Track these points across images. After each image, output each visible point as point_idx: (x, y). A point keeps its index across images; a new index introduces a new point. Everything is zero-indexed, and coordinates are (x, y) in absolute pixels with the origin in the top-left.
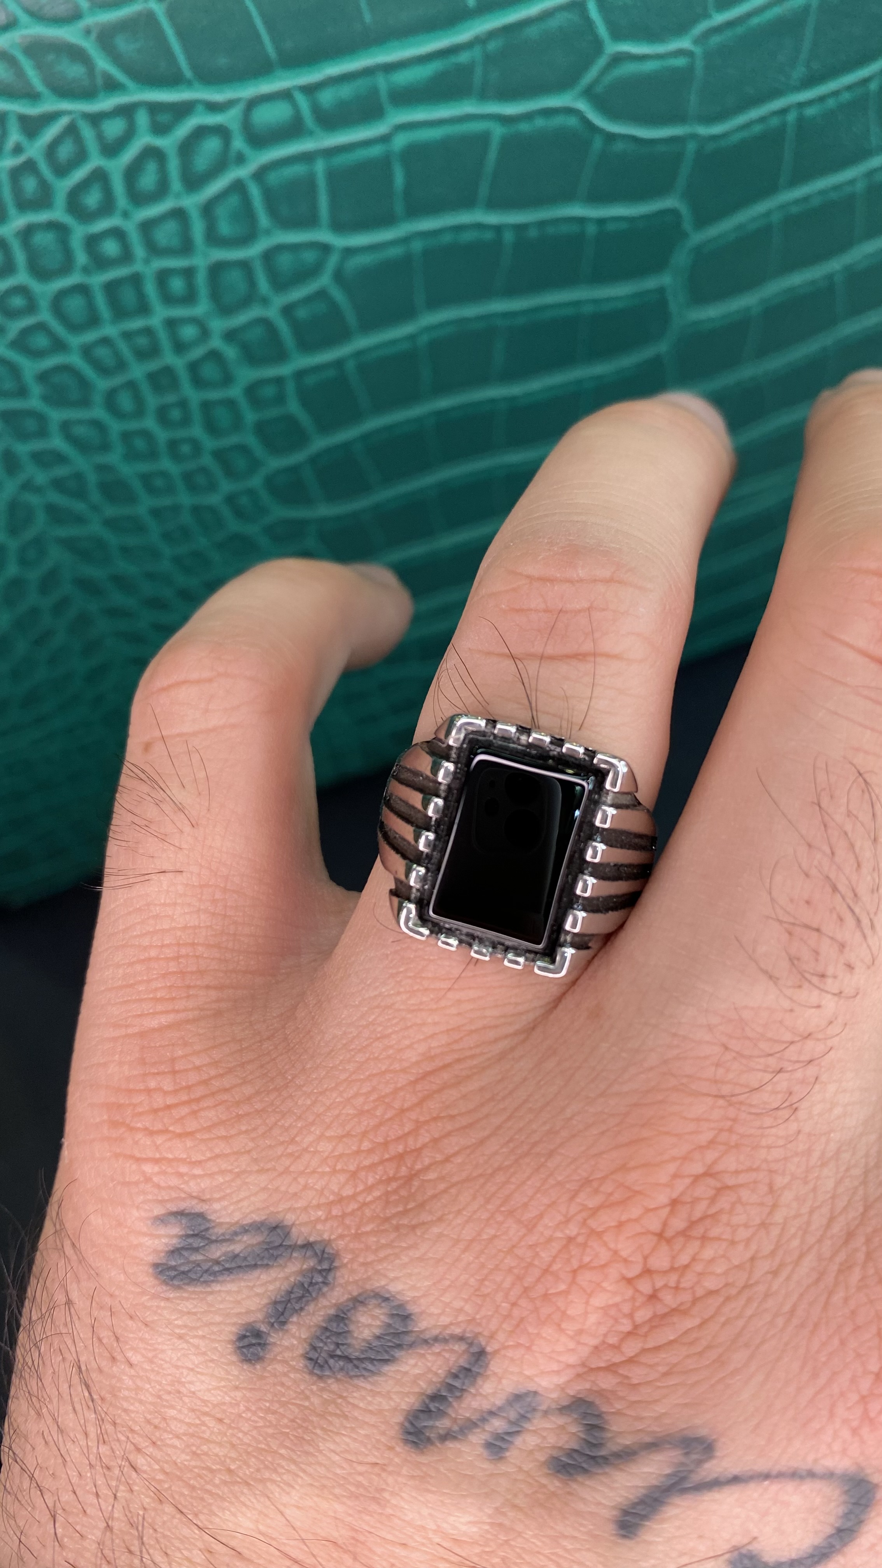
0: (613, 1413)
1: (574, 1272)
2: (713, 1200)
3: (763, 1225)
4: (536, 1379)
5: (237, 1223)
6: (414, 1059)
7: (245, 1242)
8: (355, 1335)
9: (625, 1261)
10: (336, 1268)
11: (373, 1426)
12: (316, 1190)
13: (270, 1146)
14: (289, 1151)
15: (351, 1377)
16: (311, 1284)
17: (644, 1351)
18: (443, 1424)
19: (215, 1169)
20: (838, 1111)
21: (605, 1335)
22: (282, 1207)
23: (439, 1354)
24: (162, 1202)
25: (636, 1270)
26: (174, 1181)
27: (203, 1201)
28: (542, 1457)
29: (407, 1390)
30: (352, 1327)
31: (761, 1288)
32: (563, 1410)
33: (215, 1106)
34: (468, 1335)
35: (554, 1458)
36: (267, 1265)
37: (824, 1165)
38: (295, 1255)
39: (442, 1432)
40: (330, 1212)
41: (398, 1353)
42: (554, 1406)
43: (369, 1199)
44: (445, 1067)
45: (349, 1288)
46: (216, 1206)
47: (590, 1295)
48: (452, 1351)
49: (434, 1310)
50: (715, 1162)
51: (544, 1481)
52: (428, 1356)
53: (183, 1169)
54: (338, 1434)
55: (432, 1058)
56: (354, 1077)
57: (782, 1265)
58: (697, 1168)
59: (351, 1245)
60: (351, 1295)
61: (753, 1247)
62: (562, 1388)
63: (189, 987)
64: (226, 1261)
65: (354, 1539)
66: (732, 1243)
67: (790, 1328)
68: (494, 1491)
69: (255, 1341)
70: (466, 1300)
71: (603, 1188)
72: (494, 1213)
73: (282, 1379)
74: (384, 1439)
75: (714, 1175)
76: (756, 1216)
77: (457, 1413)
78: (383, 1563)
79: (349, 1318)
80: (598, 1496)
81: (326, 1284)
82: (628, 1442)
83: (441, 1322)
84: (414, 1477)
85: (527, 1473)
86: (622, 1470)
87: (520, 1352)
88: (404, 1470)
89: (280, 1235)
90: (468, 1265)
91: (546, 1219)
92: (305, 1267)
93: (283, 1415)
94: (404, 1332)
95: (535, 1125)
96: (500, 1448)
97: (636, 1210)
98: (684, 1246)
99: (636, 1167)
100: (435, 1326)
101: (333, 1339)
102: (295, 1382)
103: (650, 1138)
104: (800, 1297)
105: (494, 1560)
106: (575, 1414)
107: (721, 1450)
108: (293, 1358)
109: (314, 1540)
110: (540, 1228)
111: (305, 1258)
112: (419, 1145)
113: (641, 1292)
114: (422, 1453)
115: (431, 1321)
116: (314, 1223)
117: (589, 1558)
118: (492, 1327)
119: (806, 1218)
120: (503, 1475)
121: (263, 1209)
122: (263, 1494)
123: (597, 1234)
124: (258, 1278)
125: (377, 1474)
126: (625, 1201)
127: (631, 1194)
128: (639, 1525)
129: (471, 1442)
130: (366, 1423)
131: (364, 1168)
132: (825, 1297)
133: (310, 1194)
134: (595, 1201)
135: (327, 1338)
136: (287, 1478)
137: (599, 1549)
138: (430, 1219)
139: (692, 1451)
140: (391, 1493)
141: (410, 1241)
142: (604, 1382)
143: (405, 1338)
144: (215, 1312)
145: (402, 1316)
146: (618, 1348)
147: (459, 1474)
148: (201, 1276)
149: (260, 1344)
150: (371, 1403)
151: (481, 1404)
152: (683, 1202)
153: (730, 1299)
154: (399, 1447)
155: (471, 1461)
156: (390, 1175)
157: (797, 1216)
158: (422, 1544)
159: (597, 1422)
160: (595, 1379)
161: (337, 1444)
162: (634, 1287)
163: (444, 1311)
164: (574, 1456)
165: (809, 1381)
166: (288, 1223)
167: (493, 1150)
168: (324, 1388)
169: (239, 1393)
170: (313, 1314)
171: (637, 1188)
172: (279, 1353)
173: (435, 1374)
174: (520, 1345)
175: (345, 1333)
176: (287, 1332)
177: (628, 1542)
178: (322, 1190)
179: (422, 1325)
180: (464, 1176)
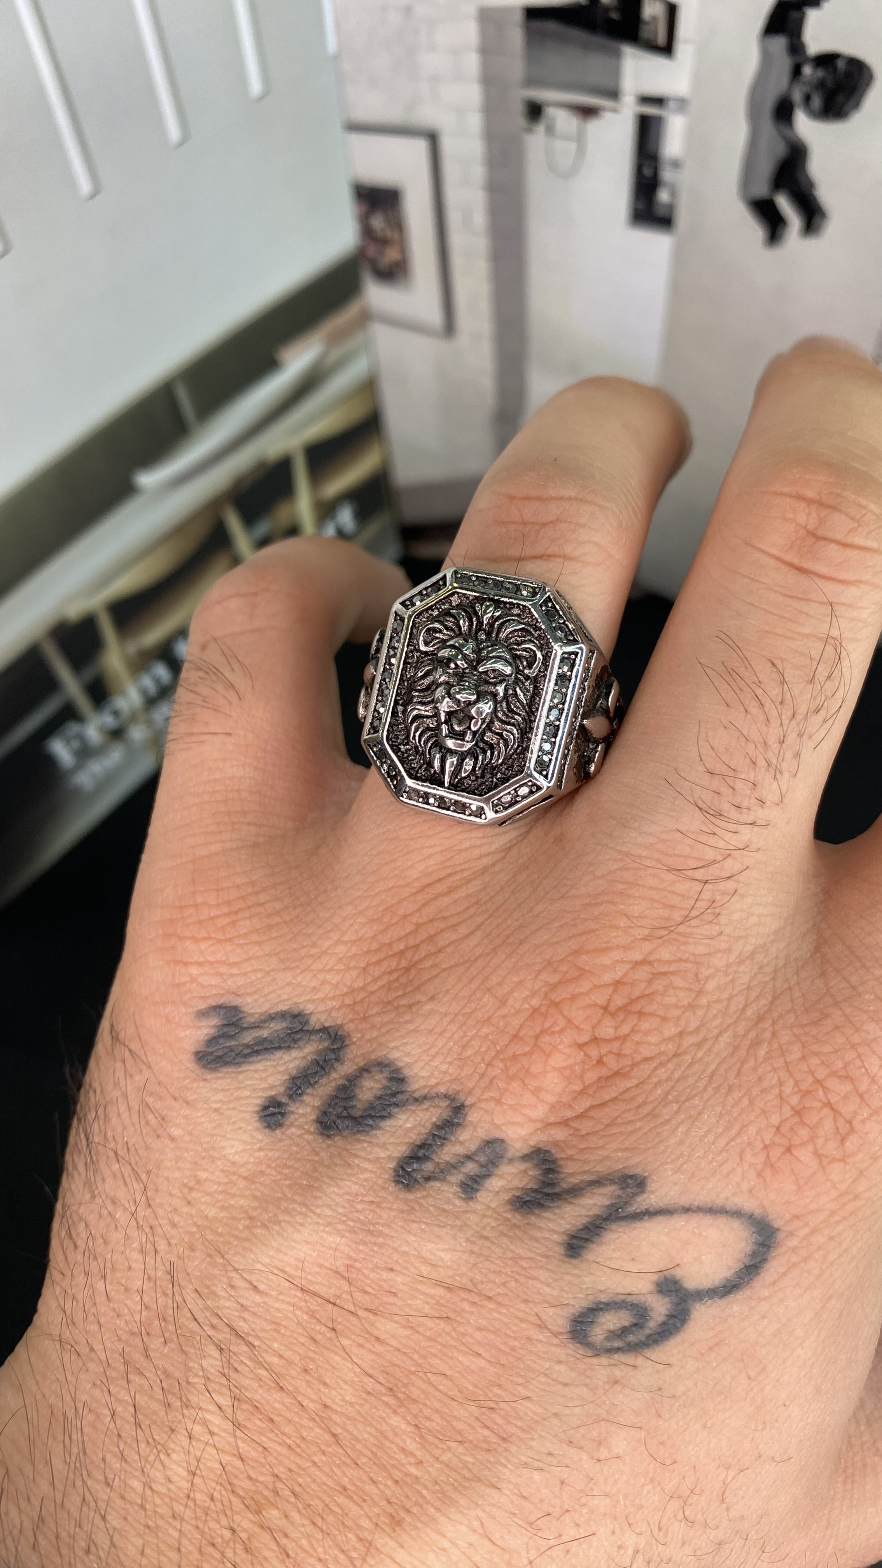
0: (567, 1159)
1: (537, 1037)
2: (650, 982)
3: (690, 1005)
4: (503, 1128)
5: (266, 1012)
6: (415, 876)
7: (271, 1028)
8: (360, 1097)
9: (577, 1027)
10: (346, 1046)
11: (371, 1172)
12: (332, 984)
13: (296, 950)
14: (311, 953)
15: (355, 1134)
16: (325, 1061)
17: (592, 1107)
18: (428, 1167)
19: (250, 969)
20: (753, 920)
21: (560, 1095)
22: (302, 999)
23: (427, 1109)
24: (203, 998)
25: (584, 1038)
26: (214, 981)
27: (238, 995)
28: (507, 1197)
29: (399, 1141)
30: (357, 1091)
31: (688, 1058)
32: (526, 1158)
33: (250, 917)
34: (450, 1093)
35: (518, 1197)
36: (289, 1047)
37: (741, 962)
38: (313, 1037)
39: (426, 1174)
40: (343, 1000)
41: (394, 1110)
42: (518, 1154)
43: (375, 988)
45: (357, 1060)
46: (248, 1000)
47: (548, 1056)
48: (438, 1106)
49: (423, 1073)
50: (651, 953)
51: (509, 1216)
52: (418, 1112)
53: (224, 970)
54: (342, 1179)
56: (365, 894)
57: (705, 1040)
58: (638, 957)
59: (359, 1026)
61: (683, 1023)
62: (524, 1139)
63: (234, 823)
64: (256, 1044)
65: (351, 1266)
66: (664, 1019)
67: (710, 1089)
68: (466, 1225)
69: (276, 1110)
70: (451, 1063)
71: (561, 968)
72: (475, 991)
73: (298, 1140)
74: (380, 1181)
75: (650, 963)
76: (685, 998)
77: (440, 1158)
78: (373, 1285)
79: (355, 1085)
80: (551, 1225)
81: (337, 1060)
82: (577, 1181)
83: (430, 1084)
84: (402, 1211)
85: (494, 1210)
86: (571, 1203)
87: (492, 1104)
88: (395, 1206)
89: (301, 1023)
90: (453, 1034)
91: (516, 994)
92: (321, 1047)
93: (298, 1169)
94: (398, 1092)
95: (509, 922)
96: (472, 1189)
97: (585, 986)
98: (624, 1020)
99: (587, 952)
100: (424, 1087)
101: (341, 1104)
102: (309, 1143)
103: (597, 930)
104: (718, 1065)
105: (464, 1281)
106: (535, 1162)
107: (651, 1186)
108: (307, 1123)
109: (318, 1270)
110: (511, 1002)
111: (321, 1040)
112: (417, 942)
113: (589, 1057)
114: (409, 1191)
115: (422, 1083)
116: (329, 1011)
117: (543, 1275)
118: (470, 1085)
119: (725, 1003)
120: (475, 1212)
121: (287, 1000)
122: (278, 1233)
123: (556, 1005)
124: (281, 1058)
125: (373, 1211)
126: (577, 978)
127: (582, 973)
128: (583, 1247)
129: (449, 1182)
130: (366, 1170)
131: (371, 964)
132: (738, 1065)
133: (327, 988)
134: (554, 978)
135: (336, 1104)
136: (299, 1219)
137: (550, 1267)
138: (424, 999)
139: (627, 1186)
140: (384, 1225)
141: (407, 1017)
142: (560, 1134)
143: (400, 1097)
144: (245, 1088)
145: (397, 1079)
146: (570, 1106)
147: (438, 1208)
148: (234, 1058)
149: (280, 1113)
150: (370, 1153)
151: (459, 1150)
152: (624, 984)
153: (662, 1064)
154: (392, 1187)
155: (449, 1198)
156: (393, 968)
157: (718, 1001)
158: (406, 1268)
159: (552, 1166)
160: (552, 1132)
161: (341, 1188)
162: (584, 1052)
163: (432, 1073)
164: (533, 1195)
165: (723, 1131)
166: (307, 1012)
167: (476, 942)
168: (331, 1145)
169: (262, 1154)
170: (325, 1086)
171: (587, 968)
172: (296, 1120)
173: (423, 1126)
174: (492, 1098)
175: (350, 1098)
176: (302, 1101)
177: (574, 1261)
178: (338, 984)
179: (415, 1086)
180: (452, 963)
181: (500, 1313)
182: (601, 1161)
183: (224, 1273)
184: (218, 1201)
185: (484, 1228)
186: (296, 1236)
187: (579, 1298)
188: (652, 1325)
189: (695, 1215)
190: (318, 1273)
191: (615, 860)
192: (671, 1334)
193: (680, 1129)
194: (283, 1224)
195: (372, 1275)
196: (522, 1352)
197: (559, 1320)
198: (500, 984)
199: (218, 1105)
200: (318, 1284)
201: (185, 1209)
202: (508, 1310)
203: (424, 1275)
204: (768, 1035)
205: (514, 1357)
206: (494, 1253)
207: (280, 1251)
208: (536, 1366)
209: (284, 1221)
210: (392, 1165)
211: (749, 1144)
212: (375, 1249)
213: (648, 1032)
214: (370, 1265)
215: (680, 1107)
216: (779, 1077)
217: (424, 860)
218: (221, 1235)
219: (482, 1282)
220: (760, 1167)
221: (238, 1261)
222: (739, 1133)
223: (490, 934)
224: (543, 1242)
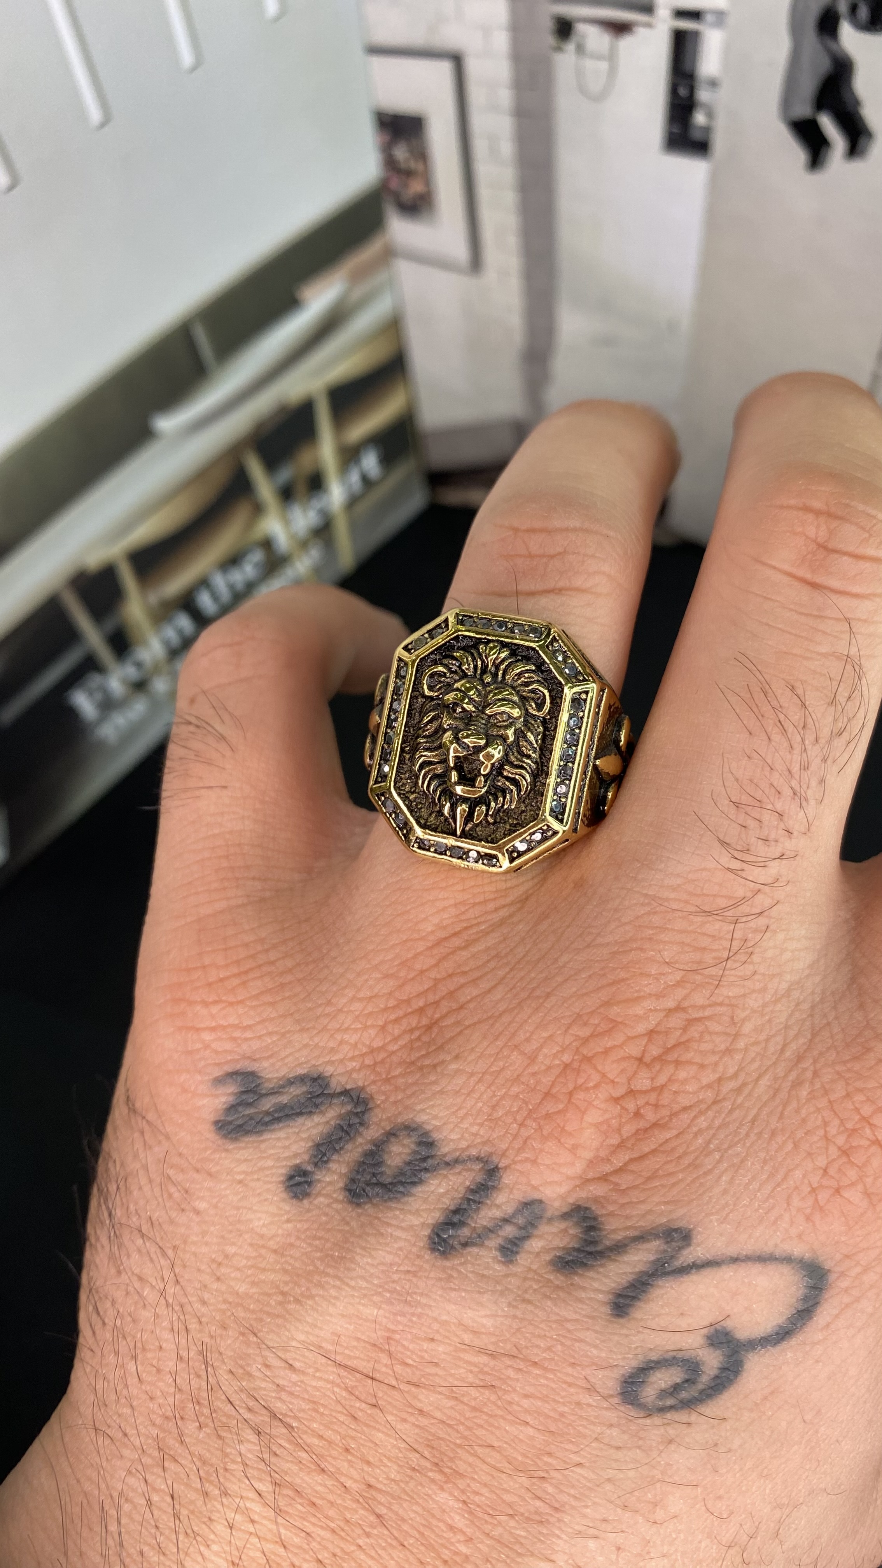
0: (608, 1215)
1: (571, 1094)
2: (685, 1029)
3: (727, 1050)
4: (541, 1188)
5: (284, 1076)
6: (430, 929)
7: (291, 1093)
8: (389, 1163)
9: (613, 1082)
10: (370, 1109)
11: (406, 1240)
12: (350, 1044)
13: (310, 1009)
14: (327, 1011)
15: (385, 1201)
16: (350, 1125)
17: (632, 1160)
18: (465, 1232)
19: (264, 1032)
20: (788, 955)
21: (598, 1150)
22: (320, 1061)
23: (459, 1173)
24: (218, 1064)
25: (620, 1091)
26: (228, 1046)
27: (254, 1060)
28: (548, 1257)
29: (433, 1206)
30: (386, 1157)
31: (728, 1105)
32: (565, 1216)
33: (262, 976)
34: (483, 1155)
35: (559, 1257)
36: (311, 1112)
37: (777, 1001)
38: (335, 1101)
39: (463, 1240)
40: (363, 1061)
41: (425, 1176)
42: (557, 1213)
43: (396, 1047)
44: (455, 934)
45: (383, 1124)
46: (265, 1064)
47: (584, 1113)
48: (471, 1170)
49: (454, 1136)
50: (684, 999)
51: (551, 1277)
52: (450, 1177)
53: (237, 1034)
54: (375, 1249)
55: (445, 928)
56: (379, 948)
57: (744, 1084)
58: (670, 1004)
59: (383, 1088)
60: (383, 1129)
61: (721, 1069)
62: (563, 1198)
63: (238, 879)
64: (276, 1111)
65: (389, 1338)
66: (702, 1066)
67: (752, 1135)
68: (507, 1289)
69: (302, 1179)
70: (481, 1125)
71: (592, 1021)
72: (501, 1049)
73: (327, 1210)
74: (414, 1250)
75: (684, 1010)
76: (722, 1043)
77: (476, 1223)
78: (414, 1357)
79: (383, 1150)
80: (596, 1285)
81: (361, 1124)
82: (620, 1238)
83: (461, 1146)
84: (440, 1279)
85: (535, 1271)
86: (615, 1261)
87: (528, 1165)
88: (432, 1275)
89: (321, 1086)
90: (482, 1094)
91: (545, 1050)
92: (343, 1111)
93: (327, 1240)
94: (428, 1157)
95: (533, 975)
96: (512, 1251)
97: (618, 1038)
98: (661, 1069)
99: (619, 1003)
100: (455, 1150)
101: (370, 1170)
102: (337, 1211)
103: (627, 979)
104: (759, 1109)
105: (509, 1346)
106: (575, 1219)
107: (697, 1238)
108: (335, 1191)
109: (355, 1343)
110: (540, 1058)
111: (343, 1104)
112: (437, 998)
113: (626, 1110)
114: (446, 1258)
115: (452, 1146)
116: (350, 1073)
117: (589, 1336)
118: (504, 1146)
119: (764, 1045)
120: (515, 1275)
121: (306, 1063)
122: (313, 1309)
123: (588, 1059)
124: (303, 1124)
125: (409, 1280)
126: (609, 1032)
127: (614, 1025)
128: (630, 1306)
129: (487, 1247)
130: (400, 1238)
131: (391, 1022)
132: (780, 1108)
133: (346, 1048)
134: (585, 1032)
135: (364, 1170)
136: (333, 1292)
137: (597, 1328)
138: (448, 1058)
139: (672, 1240)
140: (422, 1294)
141: (433, 1078)
142: (598, 1190)
143: (430, 1162)
144: (268, 1157)
145: (427, 1143)
146: (609, 1160)
147: (477, 1274)
148: (255, 1127)
149: (306, 1182)
150: (403, 1220)
151: (497, 1213)
152: (658, 1033)
153: (701, 1113)
154: (428, 1255)
155: (488, 1263)
156: (414, 1025)
157: (756, 1043)
158: (447, 1337)
159: (593, 1224)
160: (591, 1188)
161: (375, 1258)
162: (620, 1105)
163: (462, 1136)
164: (576, 1254)
165: (769, 1176)
166: (327, 1074)
167: (499, 996)
168: (362, 1213)
169: (290, 1225)
170: (351, 1151)
171: (619, 1020)
172: (324, 1188)
173: (456, 1191)
174: (527, 1160)
175: (379, 1164)
176: (329, 1169)
177: (622, 1321)
178: (356, 1043)
179: (444, 1150)
180: (476, 1019)
181: (547, 1378)
182: (643, 1216)
183: (258, 1351)
184: (248, 1277)
185: (526, 1291)
186: (331, 1309)
187: (628, 1358)
188: (704, 1380)
189: (743, 1264)
190: (355, 1347)
191: (642, 904)
192: (724, 1387)
193: (724, 1178)
194: (317, 1298)
195: (411, 1346)
196: (571, 1418)
197: (609, 1381)
198: (528, 1040)
199: (242, 1177)
200: (356, 1358)
201: (215, 1286)
202: (555, 1375)
203: (466, 1343)
204: (809, 1074)
205: (564, 1423)
206: (537, 1316)
207: (316, 1326)
208: (587, 1431)
209: (317, 1295)
210: (427, 1232)
211: (796, 1188)
212: (414, 1319)
213: (685, 1081)
214: (409, 1336)
215: (722, 1157)
216: (823, 1117)
217: (438, 912)
218: (253, 1312)
219: (527, 1347)
220: (808, 1211)
221: (272, 1339)
222: (785, 1178)
223: (514, 987)
224: (587, 1302)
